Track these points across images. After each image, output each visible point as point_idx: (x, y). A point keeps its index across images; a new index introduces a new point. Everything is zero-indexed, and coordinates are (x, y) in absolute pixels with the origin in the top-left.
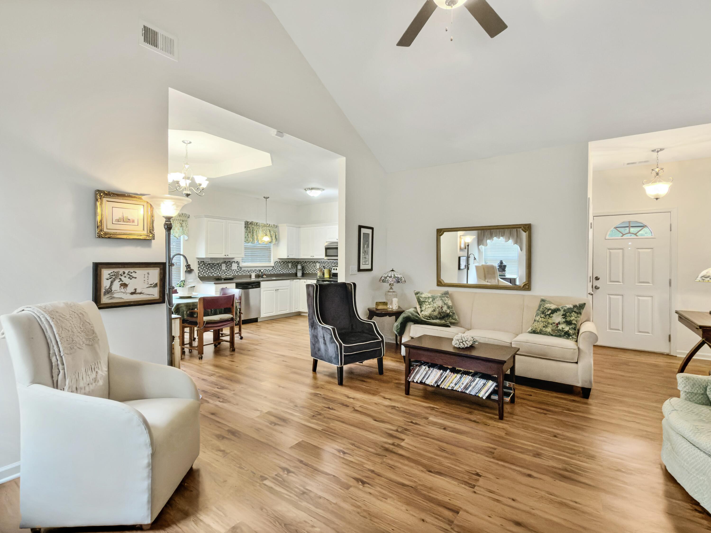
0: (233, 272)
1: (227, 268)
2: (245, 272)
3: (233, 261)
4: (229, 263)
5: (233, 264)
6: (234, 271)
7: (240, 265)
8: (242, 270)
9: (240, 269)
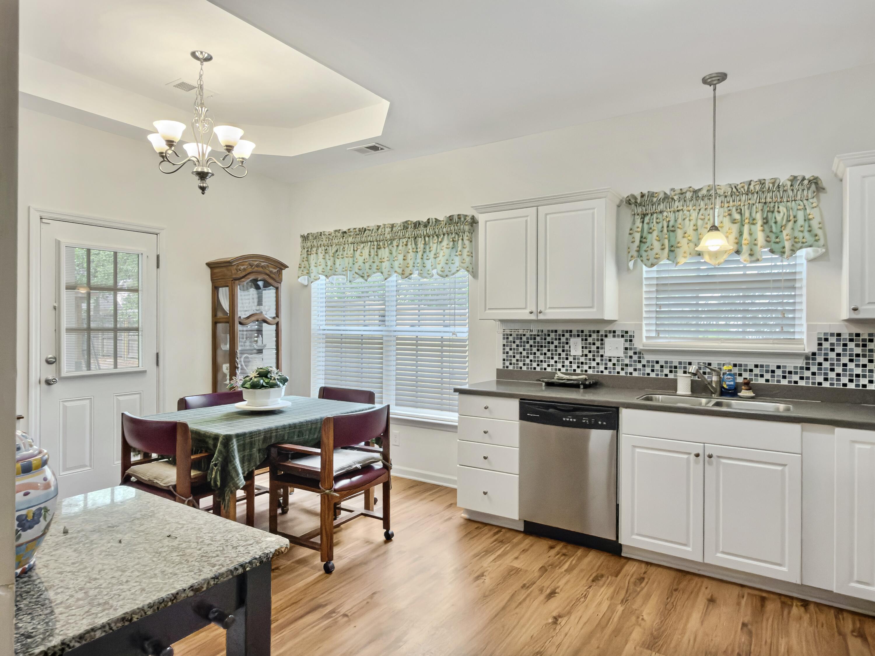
0: (610, 365)
1: (586, 352)
2: (657, 367)
3: (608, 328)
4: (594, 336)
5: (609, 341)
6: (614, 361)
7: (638, 345)
8: (644, 362)
9: (635, 357)
